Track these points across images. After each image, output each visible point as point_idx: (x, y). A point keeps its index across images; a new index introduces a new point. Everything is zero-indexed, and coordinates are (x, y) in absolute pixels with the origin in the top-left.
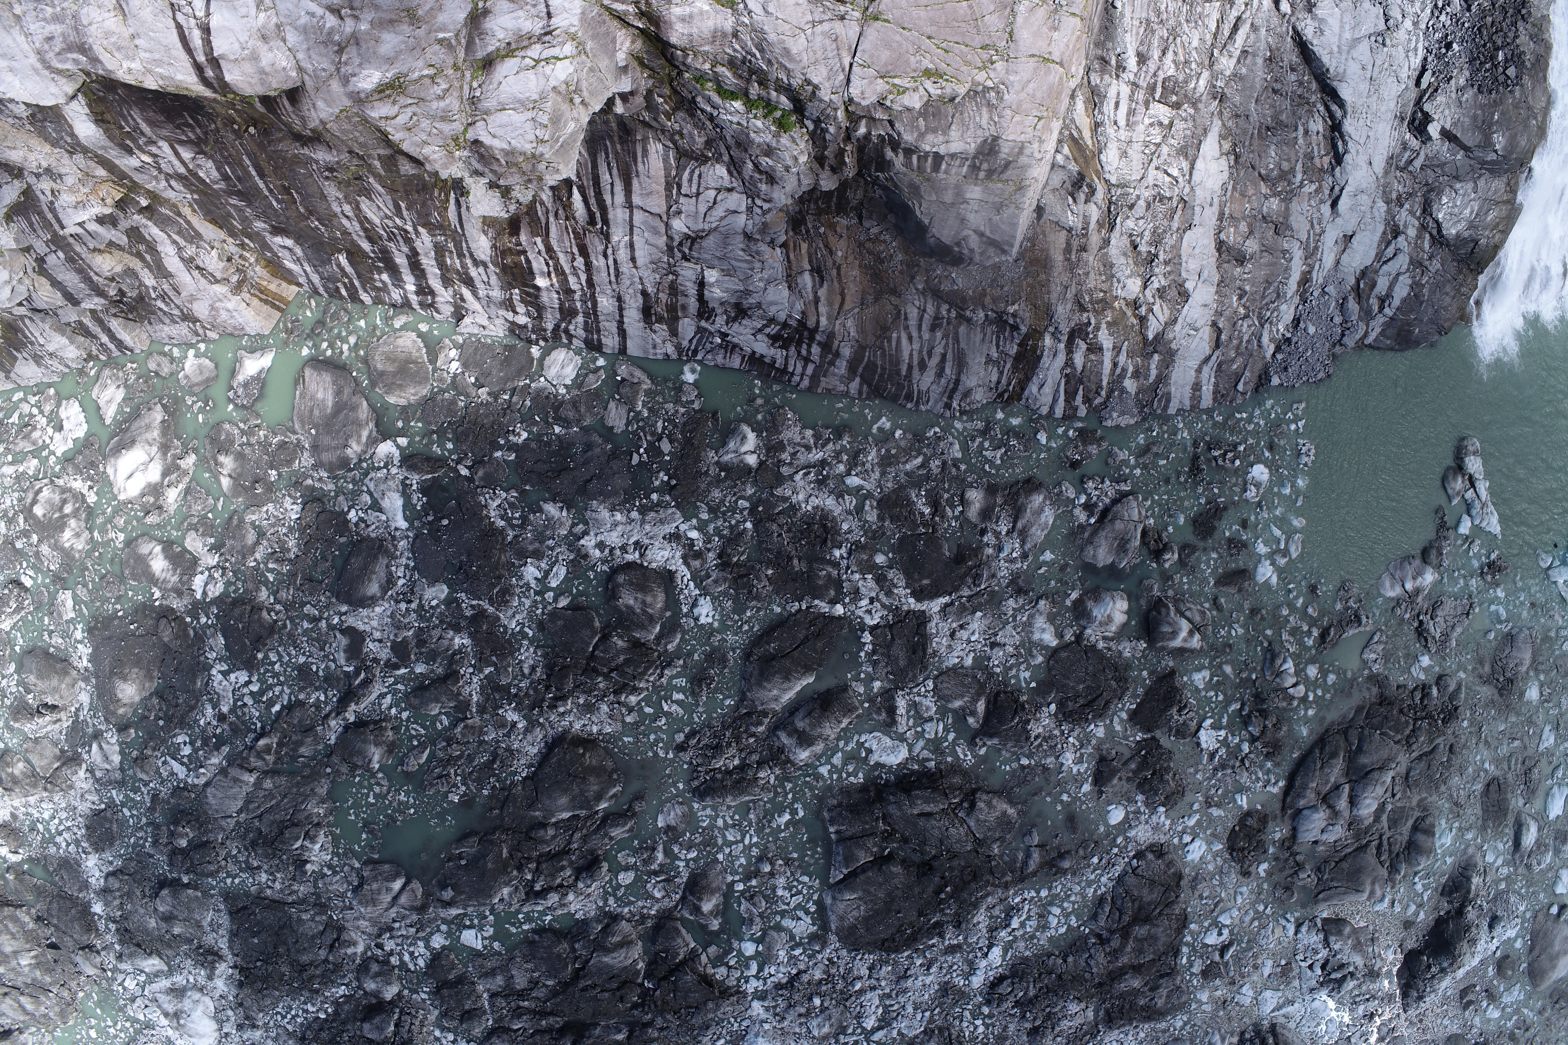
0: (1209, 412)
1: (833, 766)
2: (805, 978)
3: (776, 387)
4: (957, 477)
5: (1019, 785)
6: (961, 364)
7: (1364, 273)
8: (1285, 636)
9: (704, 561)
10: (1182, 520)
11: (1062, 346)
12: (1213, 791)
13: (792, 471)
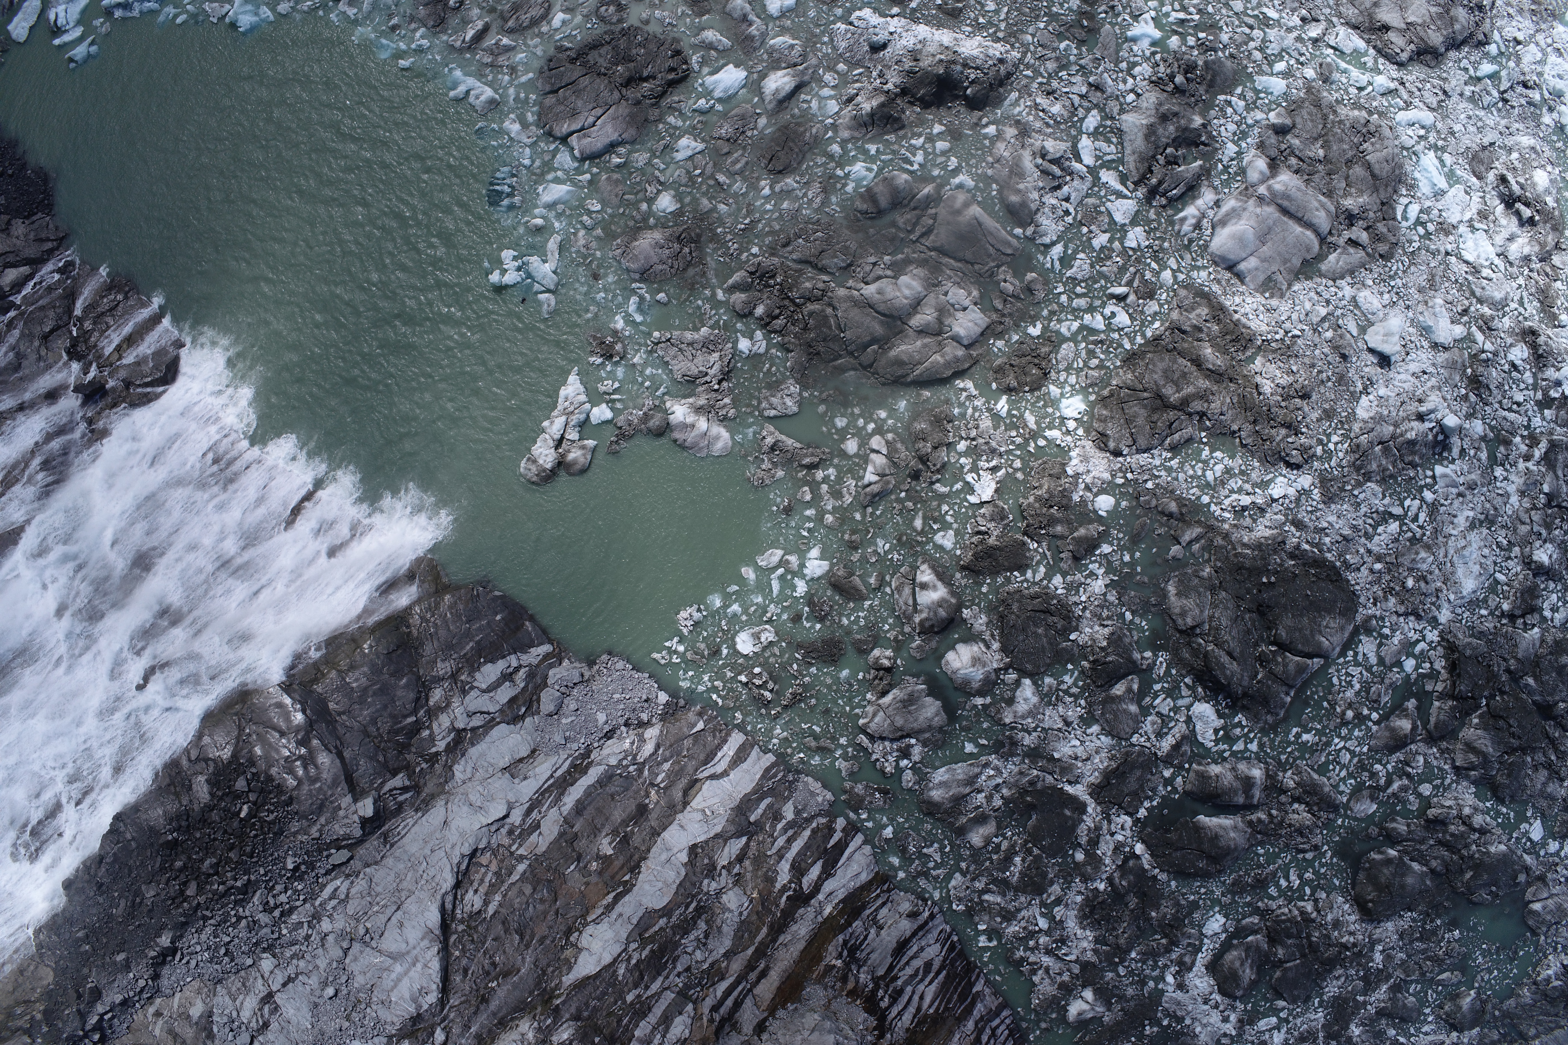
0: (741, 728)
1: (1246, 744)
2: (1402, 609)
3: (1024, 1025)
4: (975, 862)
5: (1148, 602)
6: (902, 946)
7: (516, 719)
8: (848, 500)
9: (1182, 956)
10: (845, 673)
11: (821, 897)
12: (1019, 440)
13: (1072, 965)
